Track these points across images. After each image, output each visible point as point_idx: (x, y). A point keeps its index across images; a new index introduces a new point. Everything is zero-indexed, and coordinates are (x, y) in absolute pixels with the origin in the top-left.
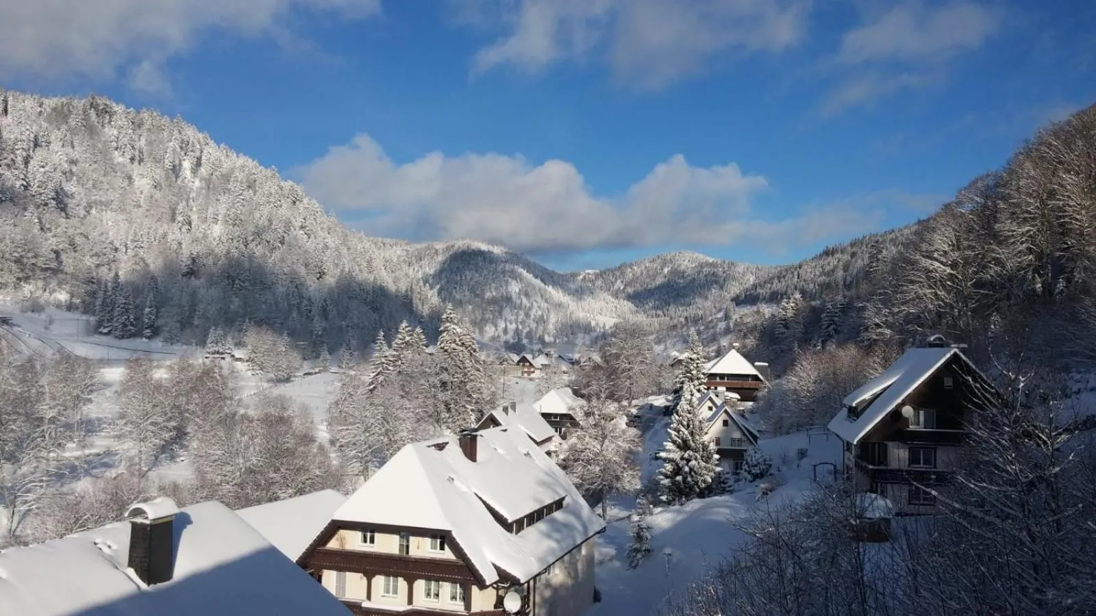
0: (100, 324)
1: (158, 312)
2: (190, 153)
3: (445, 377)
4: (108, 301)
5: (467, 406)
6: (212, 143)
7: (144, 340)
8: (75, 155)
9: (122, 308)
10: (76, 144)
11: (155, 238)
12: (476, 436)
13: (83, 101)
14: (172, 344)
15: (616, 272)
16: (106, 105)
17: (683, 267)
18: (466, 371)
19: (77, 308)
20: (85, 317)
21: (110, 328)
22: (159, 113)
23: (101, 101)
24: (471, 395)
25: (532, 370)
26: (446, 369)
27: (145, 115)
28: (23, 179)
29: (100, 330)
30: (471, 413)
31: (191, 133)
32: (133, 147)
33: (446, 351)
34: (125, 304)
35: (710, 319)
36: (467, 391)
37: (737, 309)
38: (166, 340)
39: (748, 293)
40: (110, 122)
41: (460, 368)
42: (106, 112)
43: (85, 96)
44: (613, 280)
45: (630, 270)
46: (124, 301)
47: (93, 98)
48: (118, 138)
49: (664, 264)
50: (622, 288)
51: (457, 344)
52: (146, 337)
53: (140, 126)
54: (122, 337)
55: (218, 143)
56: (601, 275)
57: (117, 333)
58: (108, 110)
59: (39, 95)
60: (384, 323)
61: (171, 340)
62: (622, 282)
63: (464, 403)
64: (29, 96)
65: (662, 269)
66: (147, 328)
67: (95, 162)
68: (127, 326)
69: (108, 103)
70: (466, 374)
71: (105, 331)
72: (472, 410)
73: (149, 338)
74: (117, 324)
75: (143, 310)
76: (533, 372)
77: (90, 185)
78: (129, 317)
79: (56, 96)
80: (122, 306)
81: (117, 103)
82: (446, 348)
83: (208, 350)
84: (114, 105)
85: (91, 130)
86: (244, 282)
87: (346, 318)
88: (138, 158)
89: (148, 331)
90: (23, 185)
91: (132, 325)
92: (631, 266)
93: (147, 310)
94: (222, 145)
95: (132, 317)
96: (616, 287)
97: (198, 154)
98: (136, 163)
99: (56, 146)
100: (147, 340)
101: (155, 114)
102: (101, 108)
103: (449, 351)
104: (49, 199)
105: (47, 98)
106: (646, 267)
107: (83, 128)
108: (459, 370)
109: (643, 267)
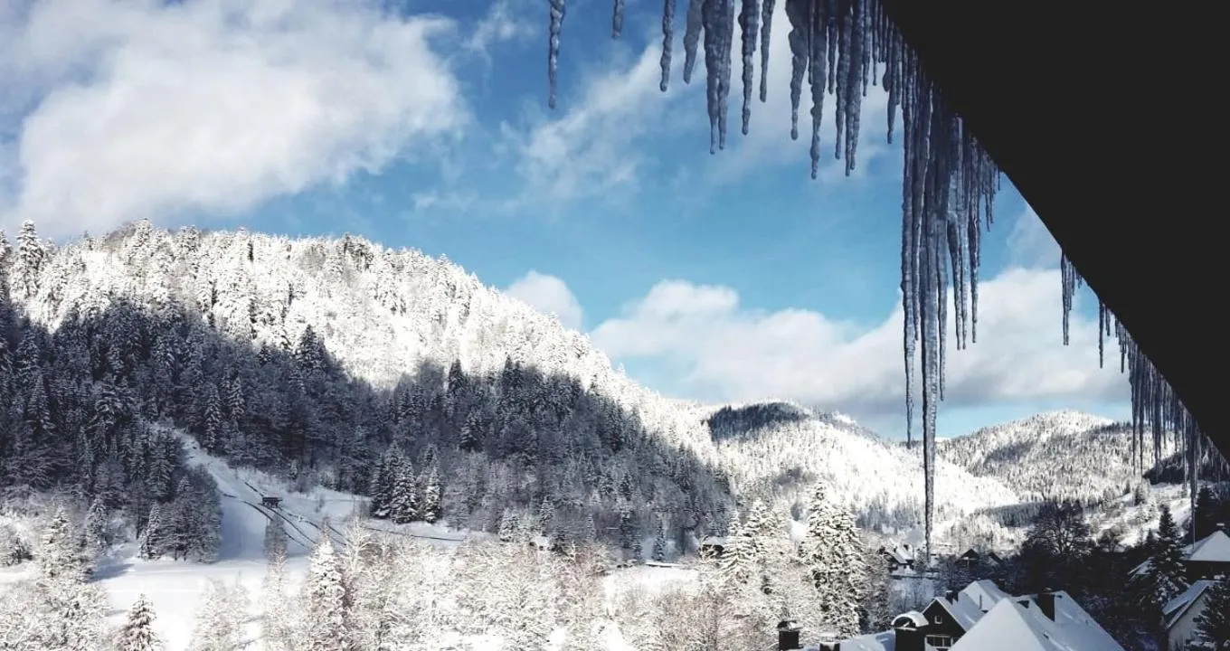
0: (376, 506)
1: (442, 491)
2: (458, 300)
3: (820, 566)
4: (386, 478)
5: (850, 604)
6: (480, 285)
7: (427, 524)
8: (332, 306)
9: (401, 486)
10: (333, 294)
11: (428, 402)
12: (1054, 596)
13: (336, 241)
14: (459, 529)
15: (975, 440)
16: (362, 246)
17: (1069, 432)
18: (847, 559)
19: (347, 488)
20: (357, 498)
21: (387, 511)
22: (421, 253)
23: (357, 241)
24: (854, 590)
25: (894, 565)
26: (820, 558)
27: (406, 255)
28: (283, 336)
29: (377, 513)
30: (854, 612)
31: (457, 275)
32: (394, 294)
33: (819, 535)
34: (405, 481)
35: (1114, 502)
36: (849, 585)
37: (1152, 489)
38: (451, 525)
39: (1168, 467)
40: (367, 266)
41: (839, 556)
42: (362, 254)
43: (338, 235)
44: (971, 450)
45: (993, 436)
46: (404, 478)
47: (348, 238)
48: (377, 285)
49: (1043, 428)
50: (983, 461)
51: (831, 527)
52: (428, 521)
53: (400, 269)
54: (401, 521)
55: (488, 285)
56: (954, 445)
57: (397, 516)
58: (364, 251)
59: (286, 237)
60: (697, 505)
61: (457, 525)
62: (983, 454)
63: (845, 600)
64: (275, 238)
65: (1039, 434)
66: (429, 511)
67: (354, 314)
68: (406, 508)
69: (363, 243)
70: (846, 563)
71: (382, 514)
72: (856, 610)
73: (432, 522)
74: (397, 505)
75: (425, 487)
76: (896, 569)
77: (351, 341)
78: (409, 496)
79: (306, 237)
80: (402, 484)
81: (373, 243)
82: (818, 531)
83: (502, 537)
84: (370, 245)
85: (347, 276)
86: (531, 455)
87: (652, 498)
88: (399, 308)
89: (430, 513)
90: (283, 343)
91: (413, 506)
92: (995, 431)
93: (430, 489)
94: (493, 288)
95: (412, 497)
96: (975, 459)
97: (466, 300)
98: (398, 313)
99: (312, 295)
100: (429, 525)
101: (416, 254)
102: (356, 249)
103: (822, 535)
104: (313, 359)
105: (295, 239)
106: (1016, 433)
107: (339, 274)
108: (837, 559)
109: (1012, 433)
